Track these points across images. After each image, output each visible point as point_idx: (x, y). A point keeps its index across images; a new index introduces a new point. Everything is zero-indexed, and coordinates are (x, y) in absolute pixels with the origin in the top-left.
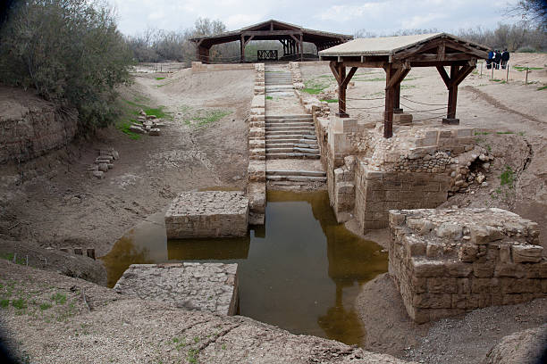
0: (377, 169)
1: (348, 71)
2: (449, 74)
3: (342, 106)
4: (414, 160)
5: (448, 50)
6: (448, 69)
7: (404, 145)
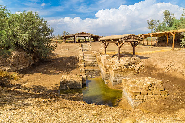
0: (116, 68)
1: (107, 43)
2: (133, 44)
3: (106, 52)
4: (126, 66)
5: (134, 38)
6: (133, 43)
7: (123, 62)
